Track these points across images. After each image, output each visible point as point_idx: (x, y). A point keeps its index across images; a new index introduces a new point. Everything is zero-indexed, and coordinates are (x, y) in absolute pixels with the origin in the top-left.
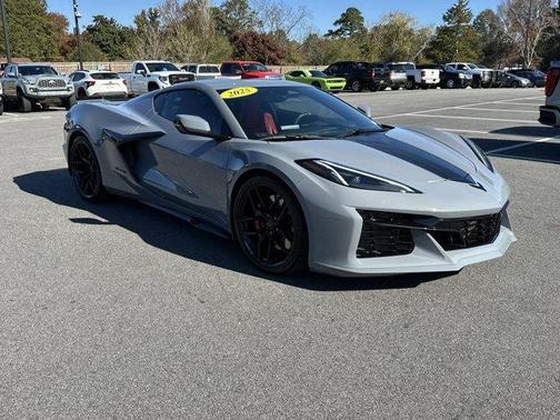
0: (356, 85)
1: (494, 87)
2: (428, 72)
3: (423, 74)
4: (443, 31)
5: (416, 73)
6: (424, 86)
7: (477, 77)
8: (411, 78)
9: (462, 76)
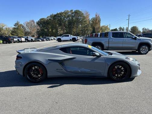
0: (5, 42)
1: (35, 41)
2: (22, 38)
3: (21, 39)
4: (14, 28)
5: (20, 39)
6: (21, 42)
7: (32, 39)
8: (18, 40)
9: (29, 39)
